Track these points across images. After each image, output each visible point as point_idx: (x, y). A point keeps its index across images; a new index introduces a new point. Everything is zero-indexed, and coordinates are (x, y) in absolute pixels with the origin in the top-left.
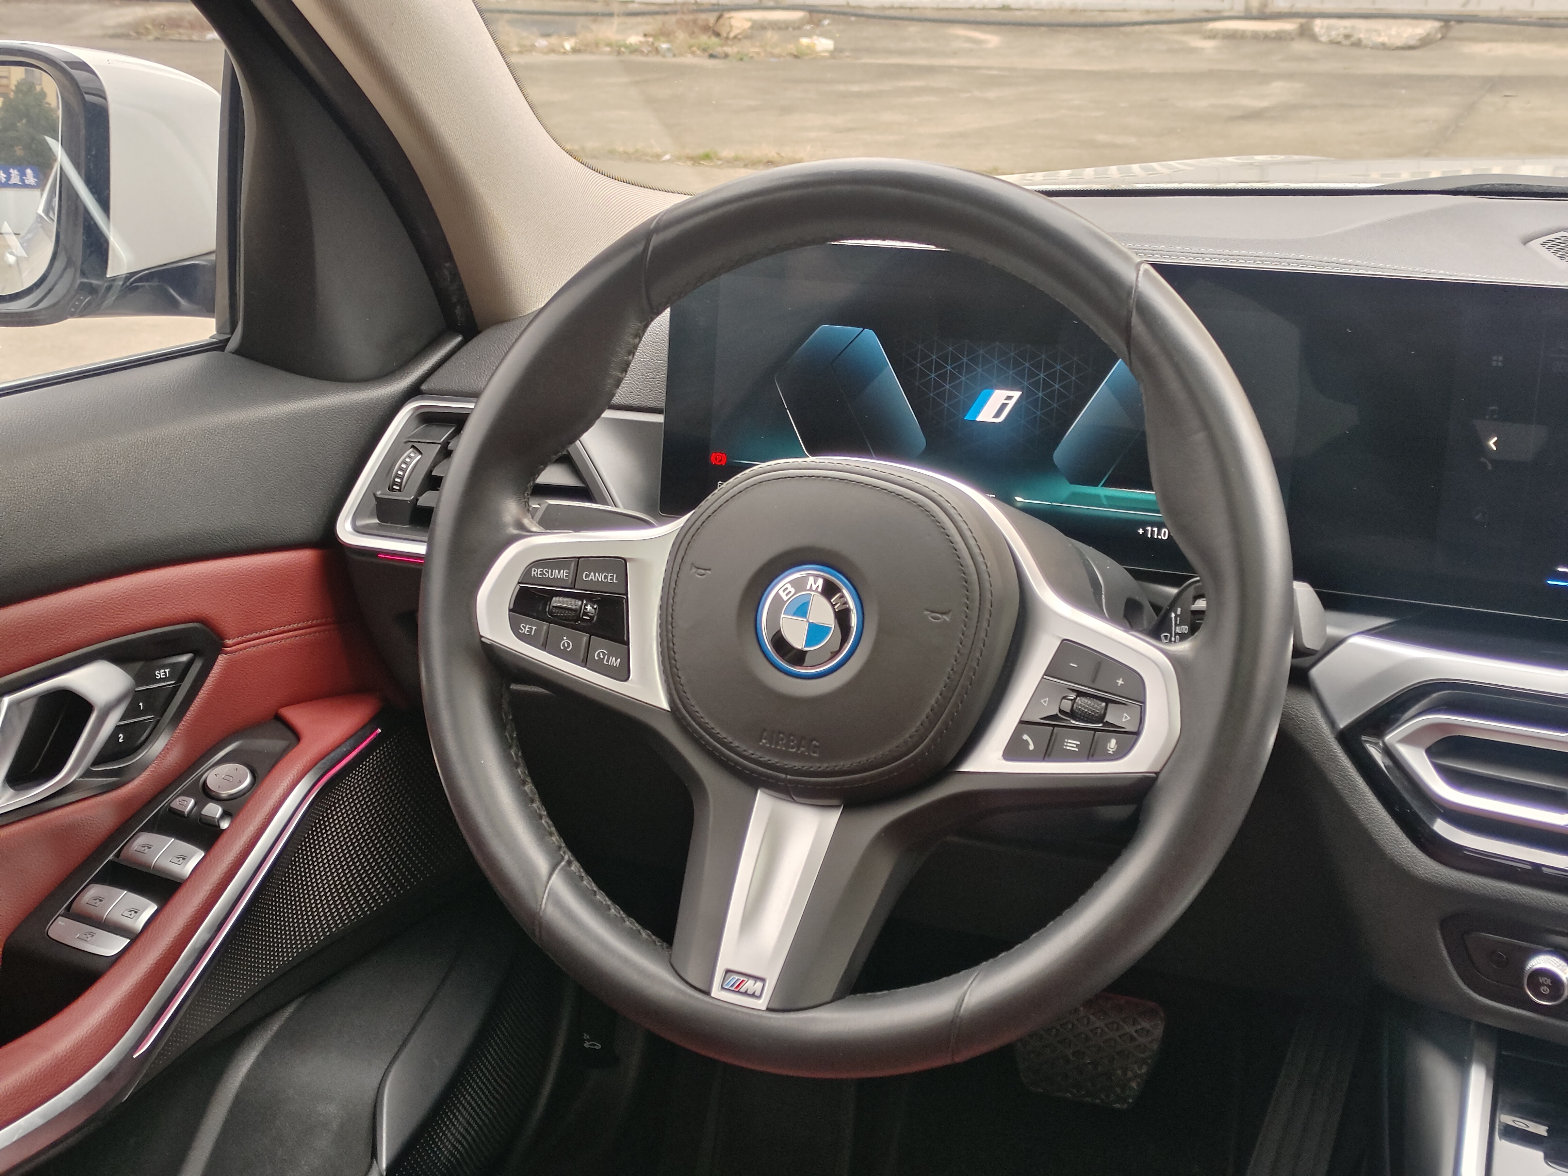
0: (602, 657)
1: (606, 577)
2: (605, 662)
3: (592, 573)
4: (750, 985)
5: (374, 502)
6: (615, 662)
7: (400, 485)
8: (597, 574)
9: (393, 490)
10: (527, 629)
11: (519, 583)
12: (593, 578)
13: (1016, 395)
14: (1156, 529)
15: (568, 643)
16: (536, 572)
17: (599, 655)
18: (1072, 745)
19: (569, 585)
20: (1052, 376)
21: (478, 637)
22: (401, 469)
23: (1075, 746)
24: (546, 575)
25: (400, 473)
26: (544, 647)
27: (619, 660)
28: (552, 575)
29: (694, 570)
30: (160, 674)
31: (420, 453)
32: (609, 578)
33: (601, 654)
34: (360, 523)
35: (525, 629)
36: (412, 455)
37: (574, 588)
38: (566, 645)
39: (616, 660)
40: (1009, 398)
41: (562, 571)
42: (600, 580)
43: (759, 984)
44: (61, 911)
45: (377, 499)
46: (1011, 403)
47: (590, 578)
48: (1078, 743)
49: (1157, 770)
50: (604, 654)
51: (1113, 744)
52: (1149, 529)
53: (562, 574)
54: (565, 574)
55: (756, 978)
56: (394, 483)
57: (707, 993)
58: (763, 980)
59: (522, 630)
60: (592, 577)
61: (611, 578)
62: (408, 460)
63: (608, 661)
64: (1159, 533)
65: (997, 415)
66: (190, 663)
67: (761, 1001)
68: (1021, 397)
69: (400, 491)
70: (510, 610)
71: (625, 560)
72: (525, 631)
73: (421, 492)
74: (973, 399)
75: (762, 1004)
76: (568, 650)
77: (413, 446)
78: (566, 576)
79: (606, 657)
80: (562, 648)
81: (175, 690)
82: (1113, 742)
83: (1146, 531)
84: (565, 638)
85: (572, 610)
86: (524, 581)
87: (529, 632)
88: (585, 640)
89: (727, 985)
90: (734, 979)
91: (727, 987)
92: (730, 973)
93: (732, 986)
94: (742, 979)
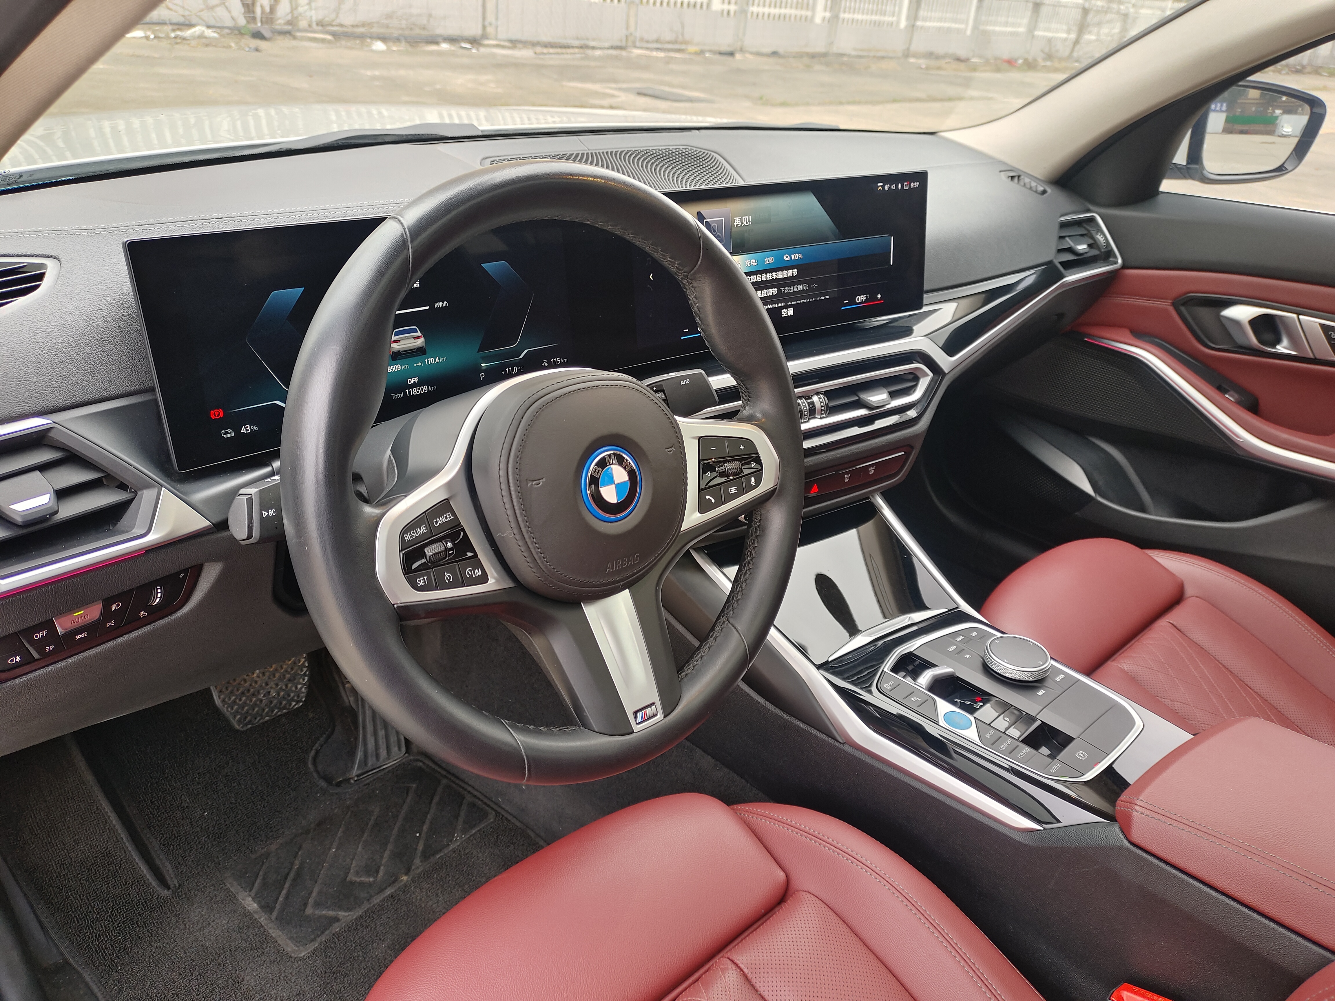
0: (470, 573)
1: (446, 517)
2: (473, 576)
4: (649, 711)
6: (478, 572)
8: (440, 518)
10: (422, 581)
11: (400, 551)
12: (440, 522)
15: (449, 576)
16: (408, 537)
17: (468, 573)
19: (429, 535)
21: (392, 606)
23: (734, 490)
24: (414, 536)
26: (438, 588)
27: (480, 570)
28: (417, 534)
35: (420, 582)
37: (433, 536)
38: (449, 578)
41: (421, 528)
42: (444, 521)
43: (653, 707)
47: (438, 523)
48: (735, 488)
50: (470, 571)
53: (422, 530)
55: (650, 705)
57: (633, 732)
58: (653, 704)
59: (419, 584)
61: (448, 517)
63: (475, 574)
70: (405, 574)
71: (448, 500)
76: (451, 580)
78: (425, 530)
79: (472, 571)
82: (753, 479)
84: (446, 574)
85: (442, 552)
86: (403, 548)
87: (424, 582)
88: (457, 567)
89: (639, 720)
90: (640, 715)
91: (640, 721)
92: (635, 714)
93: (642, 719)
94: (644, 711)
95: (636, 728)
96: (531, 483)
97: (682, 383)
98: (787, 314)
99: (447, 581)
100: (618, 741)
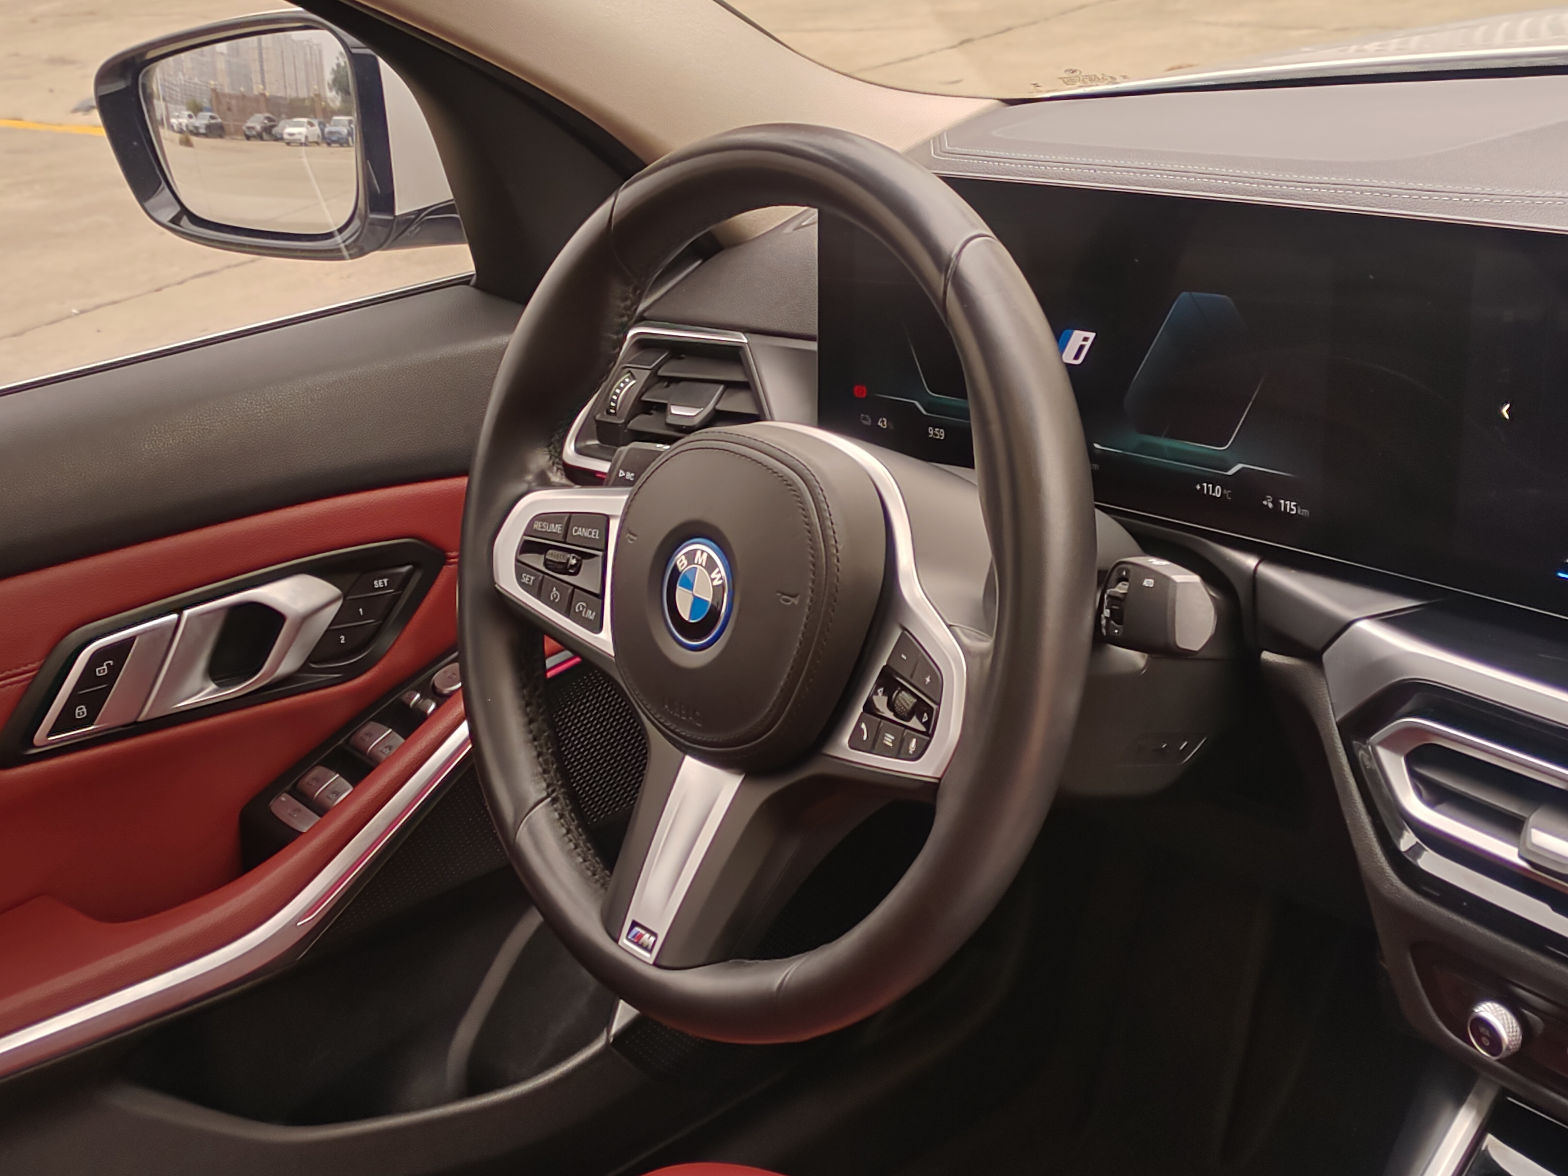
0: (581, 609)
1: (590, 533)
2: (583, 614)
3: (580, 529)
4: (645, 937)
5: (594, 426)
6: (590, 615)
7: (615, 408)
8: (584, 530)
9: (609, 413)
10: (527, 579)
11: (525, 534)
12: (581, 533)
13: (1092, 336)
14: (1210, 486)
15: (556, 593)
16: (537, 526)
17: (579, 608)
18: (888, 739)
19: (561, 539)
21: (494, 585)
23: (890, 741)
24: (545, 529)
25: (614, 397)
26: (538, 596)
27: (594, 613)
28: (549, 529)
29: (628, 535)
30: (378, 584)
31: (634, 378)
32: (593, 534)
33: (581, 606)
34: (581, 444)
36: (627, 380)
37: (564, 542)
38: (555, 596)
39: (592, 614)
40: (1086, 339)
41: (557, 526)
42: (585, 536)
43: (653, 939)
44: (288, 787)
45: (597, 422)
46: (1088, 345)
47: (578, 533)
48: (893, 739)
49: (939, 776)
50: (583, 606)
51: (914, 745)
52: (1205, 485)
53: (557, 528)
55: (652, 933)
56: (611, 407)
57: (616, 940)
58: (656, 935)
61: (597, 535)
62: (622, 385)
63: (585, 613)
64: (1213, 491)
65: (1077, 357)
66: (410, 574)
68: (1095, 339)
69: (615, 414)
70: (516, 560)
71: (606, 517)
72: (525, 580)
73: (632, 416)
76: (557, 600)
77: (629, 372)
78: (560, 530)
79: (585, 609)
81: (396, 599)
82: (914, 741)
83: (1202, 487)
84: (554, 589)
85: (561, 563)
86: (527, 533)
87: (529, 581)
88: (570, 591)
89: (632, 935)
90: (636, 930)
91: (631, 938)
92: (633, 924)
93: (634, 938)
94: (642, 931)
95: (624, 940)
97: (1145, 583)
99: (552, 599)
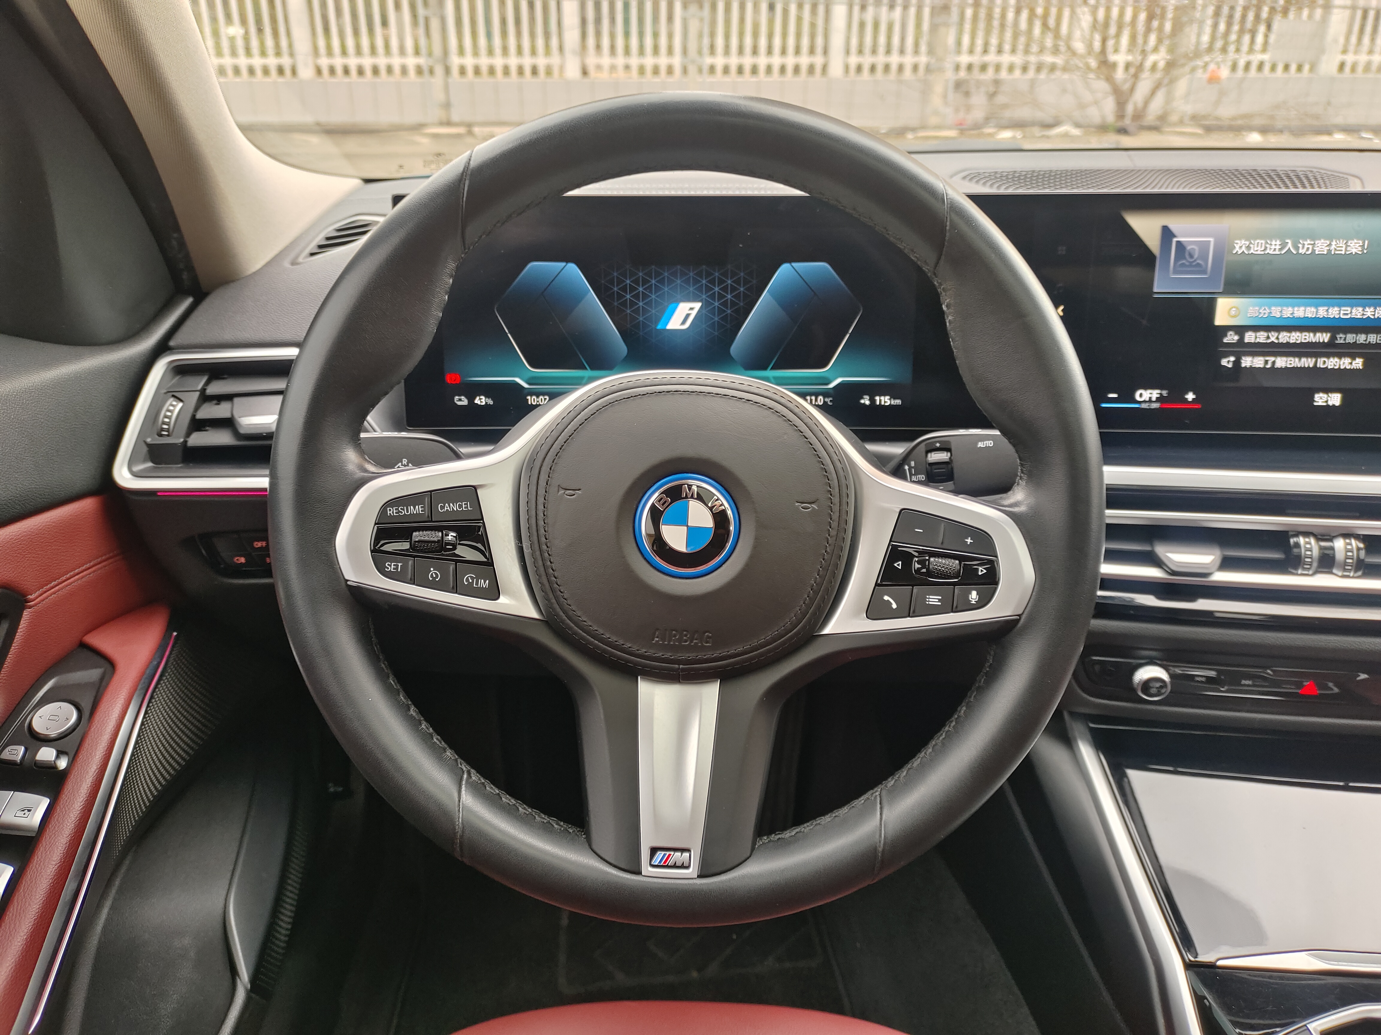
0: (471, 581)
1: (460, 506)
2: (474, 586)
3: (447, 504)
4: (678, 857)
5: (145, 449)
6: (483, 584)
7: (167, 430)
8: (451, 504)
9: (161, 436)
10: (392, 567)
11: (376, 524)
12: (449, 509)
13: (697, 306)
14: (813, 398)
15: (436, 574)
16: (391, 511)
17: (467, 580)
18: (934, 600)
19: (426, 519)
20: (725, 289)
21: (343, 582)
22: (166, 417)
23: (937, 600)
24: (402, 513)
25: (167, 420)
26: (412, 582)
27: (487, 581)
28: (408, 512)
29: (562, 492)
31: (181, 400)
32: (463, 506)
33: (469, 578)
34: (136, 468)
35: (391, 567)
36: (174, 403)
37: (432, 521)
38: (434, 576)
39: (485, 583)
40: (692, 309)
41: (417, 507)
42: (455, 509)
43: (686, 855)
45: (148, 445)
46: (694, 313)
47: (446, 509)
48: (940, 598)
49: (1020, 613)
50: (472, 578)
51: (974, 596)
52: (808, 398)
53: (418, 509)
54: (420, 509)
55: (682, 850)
56: (162, 430)
57: (639, 873)
58: (688, 850)
59: (388, 568)
60: (447, 507)
61: (466, 506)
62: (171, 408)
63: (477, 584)
64: (816, 400)
65: (684, 322)
67: (691, 869)
68: (701, 307)
69: (168, 435)
70: (372, 552)
71: (475, 488)
72: (392, 568)
73: (188, 435)
74: (664, 311)
75: (692, 871)
76: (437, 580)
77: (173, 396)
78: (422, 511)
79: (475, 580)
80: (431, 579)
82: (975, 593)
84: (432, 569)
85: (434, 542)
86: (380, 522)
87: (396, 569)
88: (452, 568)
89: (656, 861)
90: (660, 855)
91: (656, 864)
92: (654, 851)
93: (660, 862)
94: (668, 853)
95: (647, 869)
96: (563, 492)
97: (980, 445)
98: (1327, 402)
100: (608, 873)
